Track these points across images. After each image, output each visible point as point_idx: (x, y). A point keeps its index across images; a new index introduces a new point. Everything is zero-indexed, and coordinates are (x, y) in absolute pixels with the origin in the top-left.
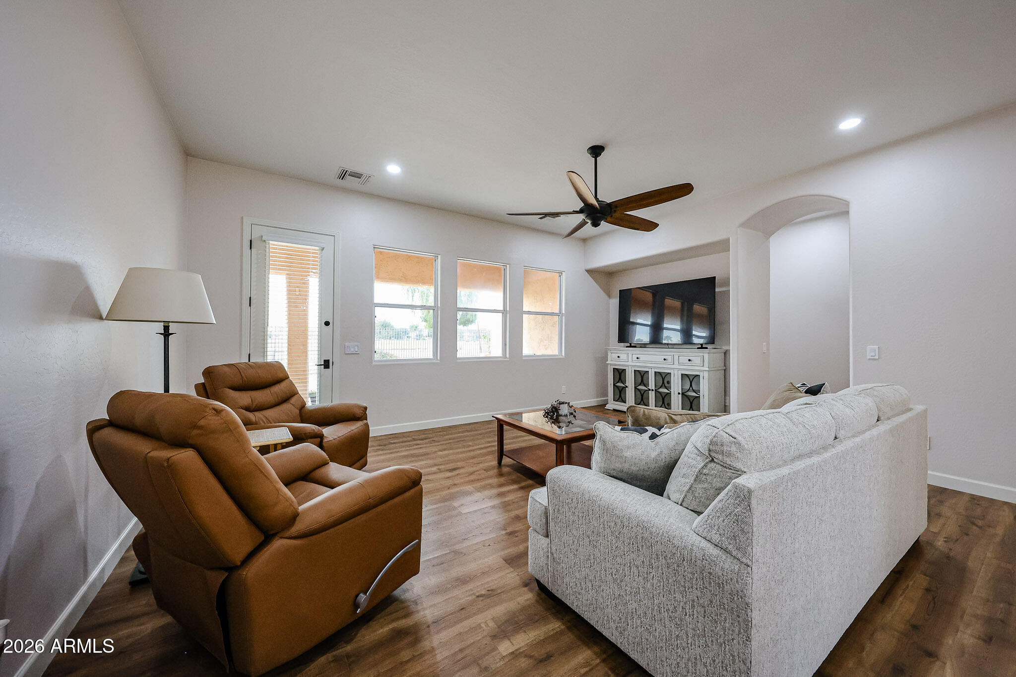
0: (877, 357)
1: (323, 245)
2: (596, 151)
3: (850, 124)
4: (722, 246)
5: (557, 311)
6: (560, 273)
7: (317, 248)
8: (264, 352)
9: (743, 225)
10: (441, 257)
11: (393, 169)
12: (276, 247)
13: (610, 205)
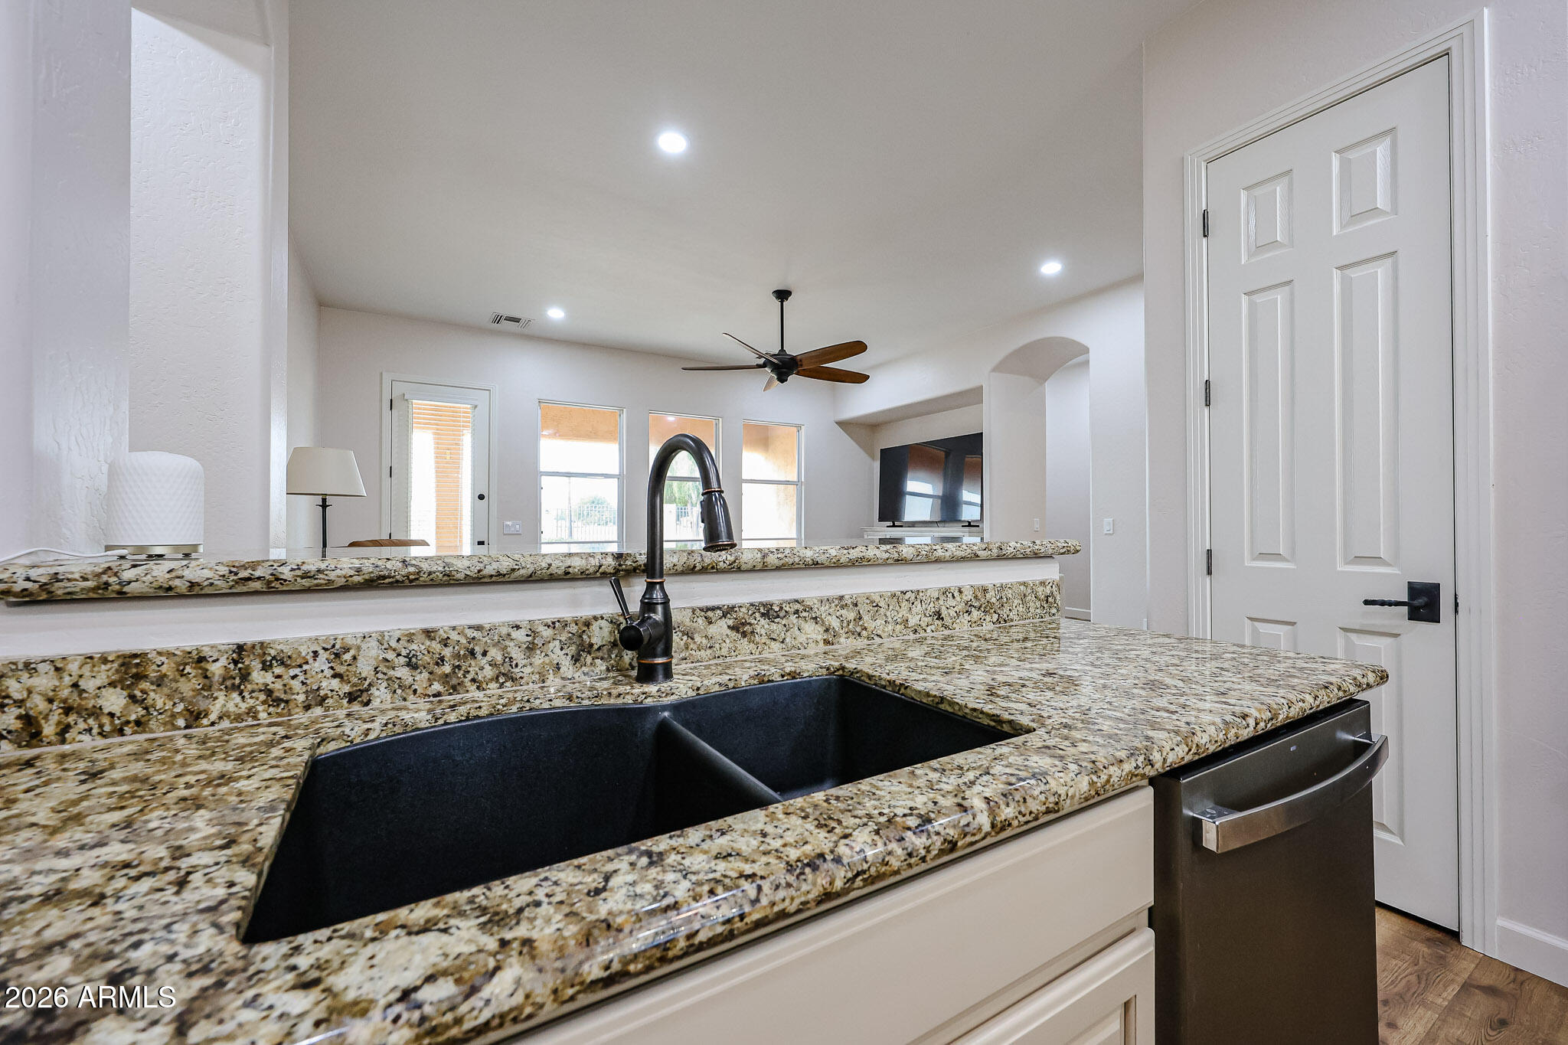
0: (1111, 532)
1: (476, 403)
2: (783, 295)
3: (1051, 268)
4: (973, 396)
5: (796, 479)
6: (799, 427)
7: (469, 406)
8: (407, 531)
9: (998, 368)
10: (627, 411)
11: (556, 314)
12: (420, 406)
13: (793, 359)
